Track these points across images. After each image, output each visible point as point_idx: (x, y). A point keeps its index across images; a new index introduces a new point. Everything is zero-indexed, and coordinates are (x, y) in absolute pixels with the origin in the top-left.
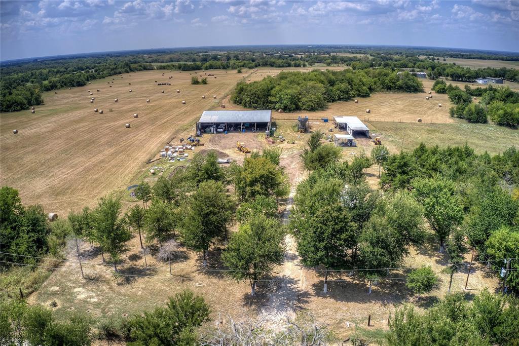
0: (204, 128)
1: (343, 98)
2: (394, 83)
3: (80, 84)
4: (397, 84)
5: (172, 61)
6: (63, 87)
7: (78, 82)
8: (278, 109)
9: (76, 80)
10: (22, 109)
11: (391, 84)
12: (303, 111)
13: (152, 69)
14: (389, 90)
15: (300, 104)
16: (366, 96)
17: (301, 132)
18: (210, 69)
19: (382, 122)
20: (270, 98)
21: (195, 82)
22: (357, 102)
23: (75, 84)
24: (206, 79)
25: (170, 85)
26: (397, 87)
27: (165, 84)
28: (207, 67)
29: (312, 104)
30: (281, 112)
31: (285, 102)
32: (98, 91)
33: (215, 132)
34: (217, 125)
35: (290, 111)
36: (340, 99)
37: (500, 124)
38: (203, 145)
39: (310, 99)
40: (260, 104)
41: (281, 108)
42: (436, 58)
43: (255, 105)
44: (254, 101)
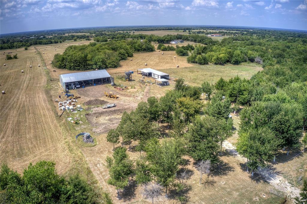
1: (124, 58)
4: (142, 47)
11: (139, 48)
12: (110, 69)
14: (139, 52)
15: (107, 64)
17: (128, 81)
20: (88, 62)
21: (9, 58)
22: (132, 60)
24: (16, 55)
26: (142, 49)
29: (115, 63)
31: (99, 64)
33: (75, 88)
37: (216, 64)
38: (80, 97)
39: (113, 61)
40: (82, 67)
41: (97, 68)
42: (129, 32)
43: (78, 67)
44: (77, 65)
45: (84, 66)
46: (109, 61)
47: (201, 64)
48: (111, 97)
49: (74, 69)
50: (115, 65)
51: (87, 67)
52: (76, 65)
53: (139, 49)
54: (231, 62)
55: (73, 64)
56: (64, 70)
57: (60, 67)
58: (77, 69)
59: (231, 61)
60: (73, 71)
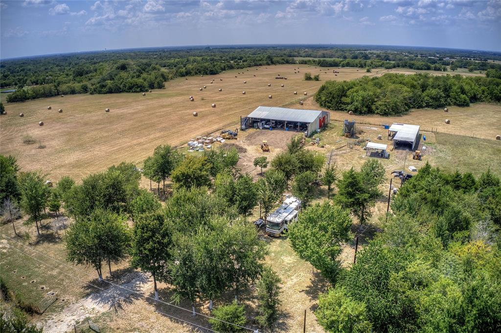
0: (252, 123)
1: (431, 105)
3: (213, 73)
5: (325, 57)
6: (197, 74)
7: (211, 71)
8: (349, 111)
9: (209, 69)
10: (141, 91)
12: (375, 115)
13: (295, 63)
14: (497, 102)
15: (373, 107)
16: (464, 104)
17: (347, 136)
18: (347, 66)
19: (451, 135)
20: (344, 99)
21: (308, 78)
22: (447, 111)
23: (208, 72)
24: (318, 76)
25: (286, 79)
27: (282, 78)
28: (343, 64)
29: (385, 108)
30: (351, 114)
31: (356, 103)
32: (221, 80)
33: (261, 128)
34: (267, 121)
35: (361, 113)
36: (428, 106)
38: (236, 139)
40: (333, 104)
41: (351, 110)
43: (329, 104)
45: (337, 103)
46: (378, 103)
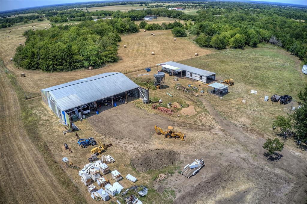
2: (124, 27)
4: (126, 28)
8: (88, 67)
15: (103, 58)
17: (159, 88)
22: (126, 47)
26: (127, 30)
29: (114, 56)
30: (92, 70)
31: (93, 58)
35: (98, 66)
37: (235, 48)
38: (111, 145)
39: (111, 52)
40: (66, 65)
41: (91, 65)
42: (81, 9)
43: (61, 67)
44: (58, 63)
45: (70, 64)
46: (104, 53)
47: (219, 48)
48: (171, 137)
49: (55, 70)
50: (114, 58)
51: (75, 66)
52: (56, 64)
53: (122, 30)
54: (250, 45)
55: (51, 62)
56: (37, 71)
57: (29, 67)
58: (59, 69)
59: (249, 43)
60: (53, 72)
